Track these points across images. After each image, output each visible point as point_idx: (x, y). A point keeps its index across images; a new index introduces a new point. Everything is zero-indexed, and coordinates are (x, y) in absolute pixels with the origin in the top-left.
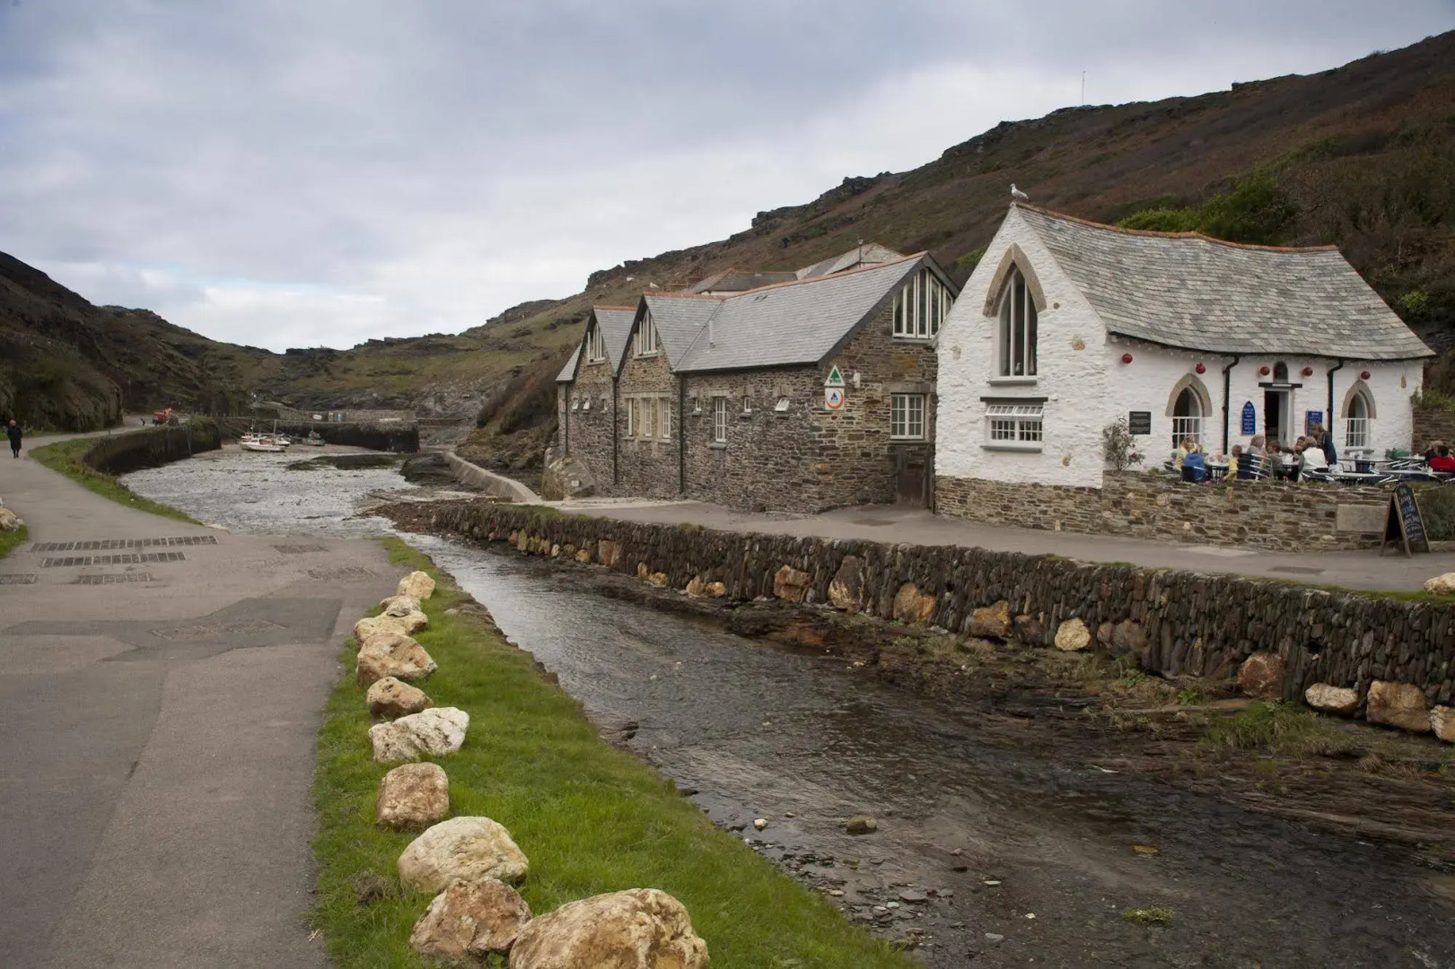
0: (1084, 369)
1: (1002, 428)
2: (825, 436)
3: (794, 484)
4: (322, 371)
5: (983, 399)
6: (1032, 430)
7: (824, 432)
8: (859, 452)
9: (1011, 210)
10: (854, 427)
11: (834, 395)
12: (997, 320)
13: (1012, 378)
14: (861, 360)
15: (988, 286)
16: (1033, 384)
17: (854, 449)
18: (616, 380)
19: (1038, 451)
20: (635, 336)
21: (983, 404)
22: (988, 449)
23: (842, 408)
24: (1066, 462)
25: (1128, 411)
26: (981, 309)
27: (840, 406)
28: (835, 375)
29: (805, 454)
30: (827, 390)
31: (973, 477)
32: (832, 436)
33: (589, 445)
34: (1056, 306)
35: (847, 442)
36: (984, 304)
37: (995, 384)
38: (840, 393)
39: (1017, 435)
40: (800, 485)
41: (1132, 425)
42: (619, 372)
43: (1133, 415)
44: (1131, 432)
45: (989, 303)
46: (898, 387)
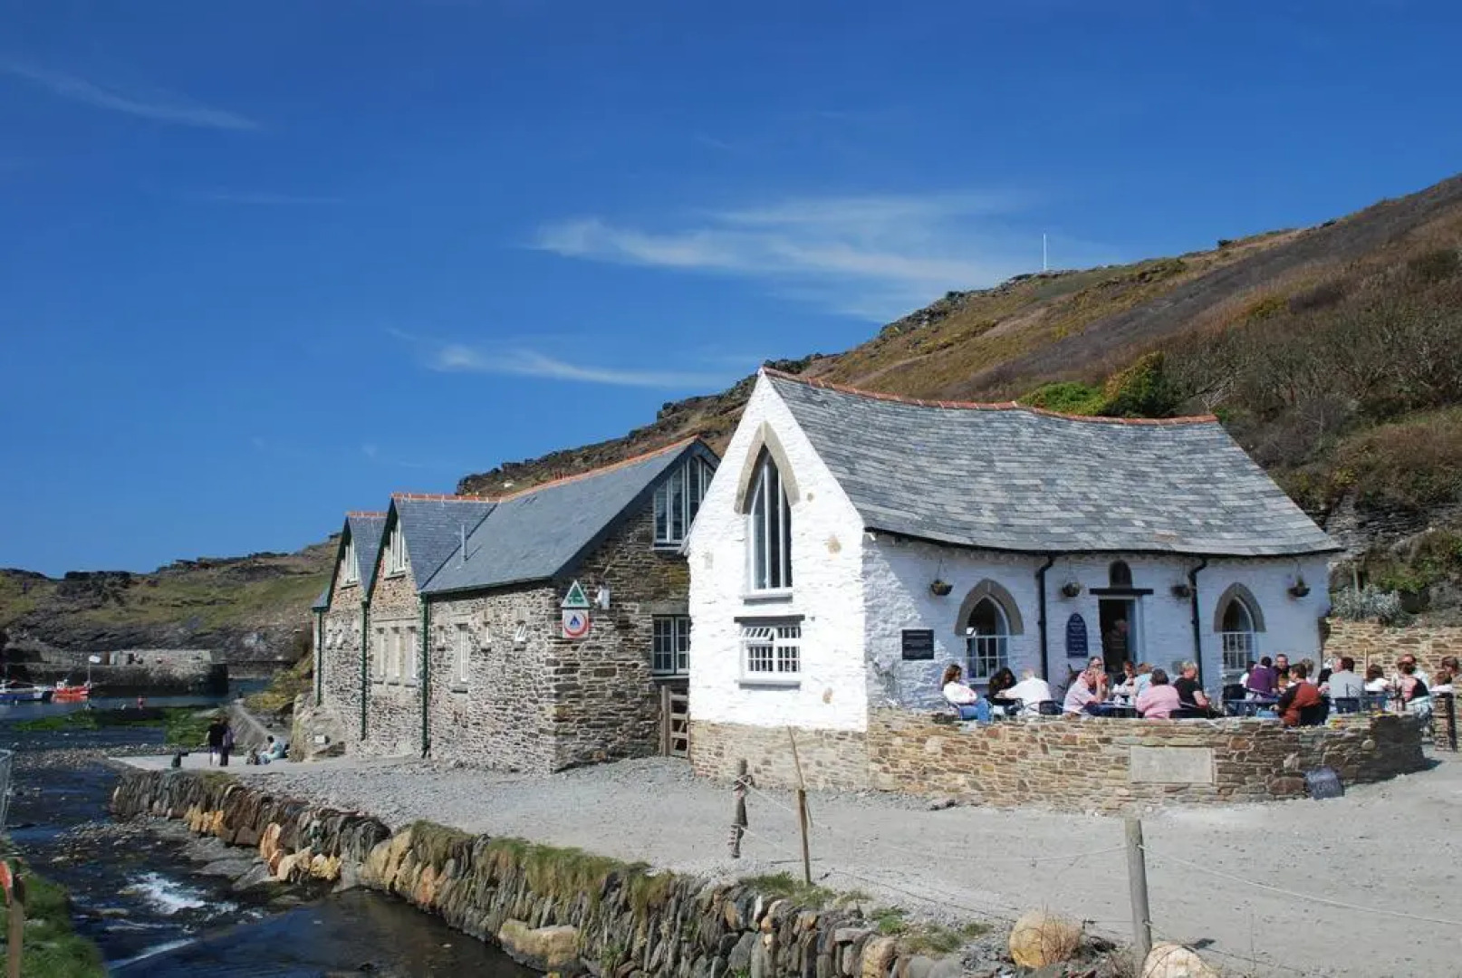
0: (841, 577)
1: (761, 659)
2: (563, 672)
3: (531, 735)
5: (737, 620)
6: (790, 660)
7: (561, 666)
8: (609, 692)
9: (759, 380)
10: (603, 660)
11: (575, 619)
12: (752, 517)
13: (769, 591)
14: (612, 574)
15: (738, 477)
16: (788, 599)
17: (604, 689)
18: (366, 605)
19: (797, 686)
20: (386, 550)
21: (738, 625)
22: (743, 686)
23: (585, 635)
24: (827, 699)
25: (900, 630)
26: (732, 505)
27: (582, 633)
28: (576, 593)
29: (540, 696)
30: (564, 612)
31: (729, 721)
32: (572, 671)
33: (341, 689)
34: (810, 497)
35: (593, 678)
36: (735, 496)
37: (750, 601)
38: (582, 616)
39: (775, 666)
40: (537, 736)
41: (906, 648)
42: (370, 595)
43: (906, 635)
44: (905, 657)
45: (739, 497)
46: (662, 607)
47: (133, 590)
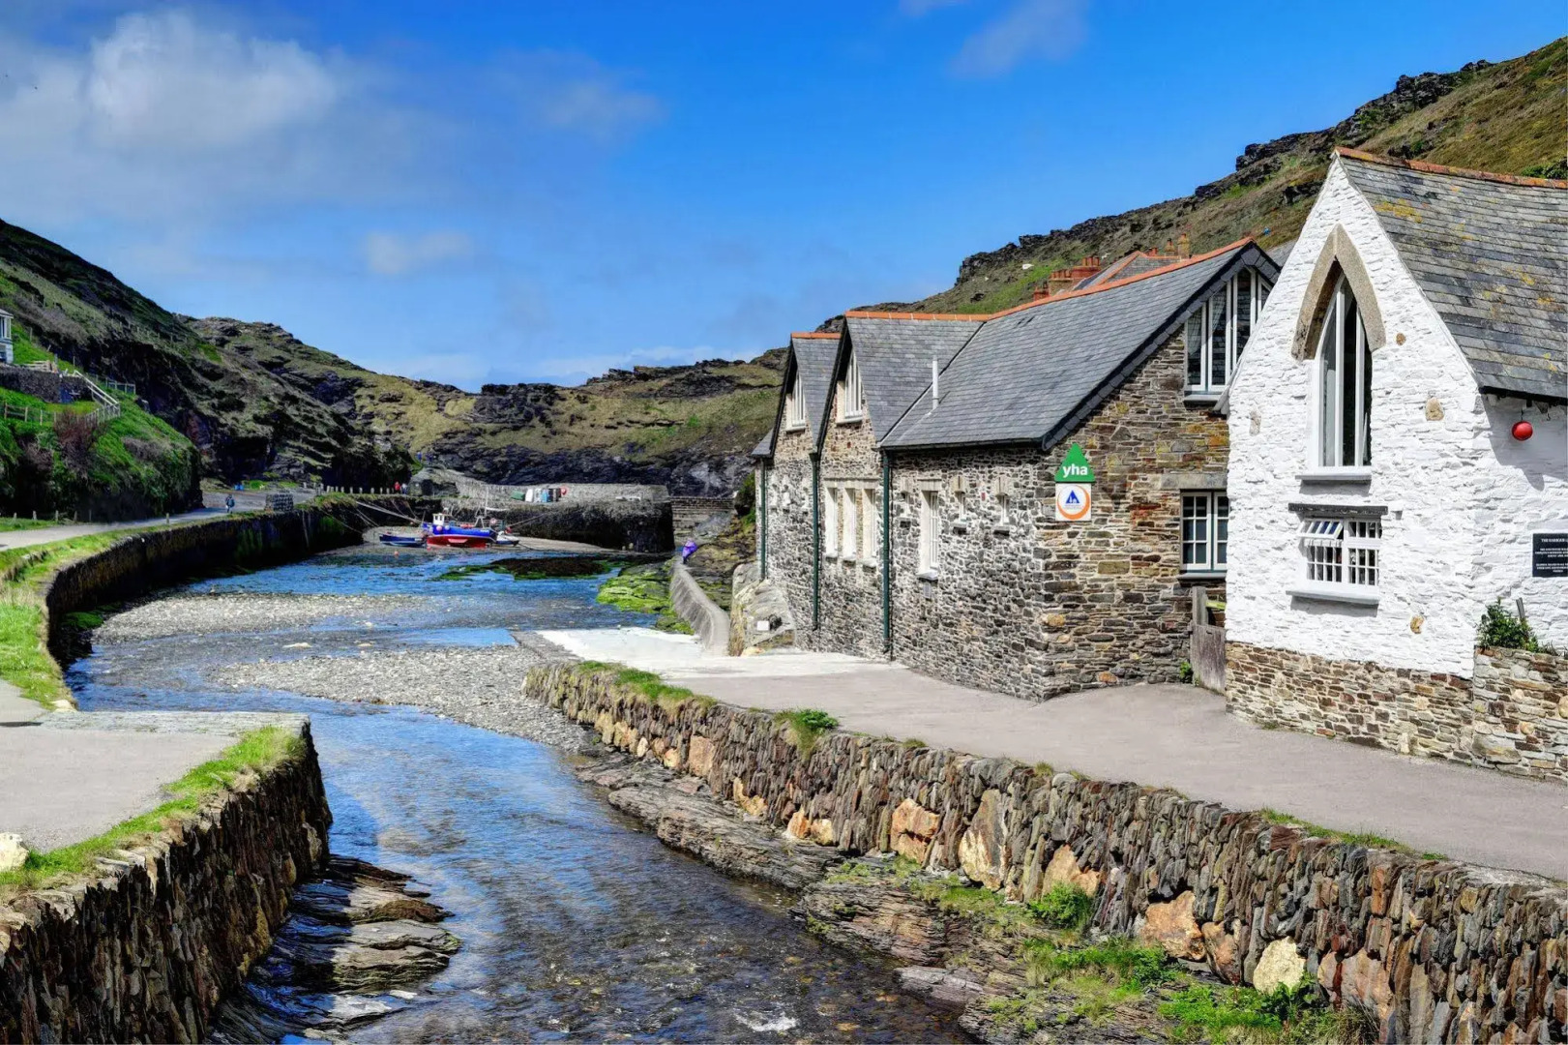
0: (1443, 455)
1: (1325, 560)
2: (1056, 566)
3: (1015, 646)
4: (536, 421)
5: (1293, 507)
6: (1367, 567)
7: (1054, 559)
8: (1119, 593)
9: (1333, 166)
10: (1111, 549)
11: (1073, 495)
12: (1316, 364)
13: (1339, 470)
14: (1123, 433)
15: (1298, 304)
16: (1362, 484)
17: (1112, 589)
18: (816, 457)
19: (1369, 607)
20: (839, 387)
21: (1294, 517)
22: (1301, 601)
23: (1087, 517)
24: (1415, 628)
25: (1531, 533)
26: (1290, 345)
27: (1083, 512)
29: (1028, 597)
30: (1059, 487)
31: (1279, 646)
32: (1069, 565)
33: (789, 563)
34: (1401, 339)
35: (1097, 575)
36: (1292, 336)
37: (1310, 484)
39: (1345, 574)
40: (1023, 649)
41: (1537, 559)
42: (820, 444)
43: (1539, 541)
44: (1537, 573)
45: (1300, 335)
46: (1194, 480)
47: (559, 406)
